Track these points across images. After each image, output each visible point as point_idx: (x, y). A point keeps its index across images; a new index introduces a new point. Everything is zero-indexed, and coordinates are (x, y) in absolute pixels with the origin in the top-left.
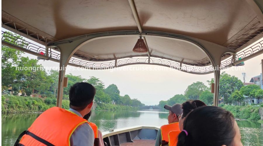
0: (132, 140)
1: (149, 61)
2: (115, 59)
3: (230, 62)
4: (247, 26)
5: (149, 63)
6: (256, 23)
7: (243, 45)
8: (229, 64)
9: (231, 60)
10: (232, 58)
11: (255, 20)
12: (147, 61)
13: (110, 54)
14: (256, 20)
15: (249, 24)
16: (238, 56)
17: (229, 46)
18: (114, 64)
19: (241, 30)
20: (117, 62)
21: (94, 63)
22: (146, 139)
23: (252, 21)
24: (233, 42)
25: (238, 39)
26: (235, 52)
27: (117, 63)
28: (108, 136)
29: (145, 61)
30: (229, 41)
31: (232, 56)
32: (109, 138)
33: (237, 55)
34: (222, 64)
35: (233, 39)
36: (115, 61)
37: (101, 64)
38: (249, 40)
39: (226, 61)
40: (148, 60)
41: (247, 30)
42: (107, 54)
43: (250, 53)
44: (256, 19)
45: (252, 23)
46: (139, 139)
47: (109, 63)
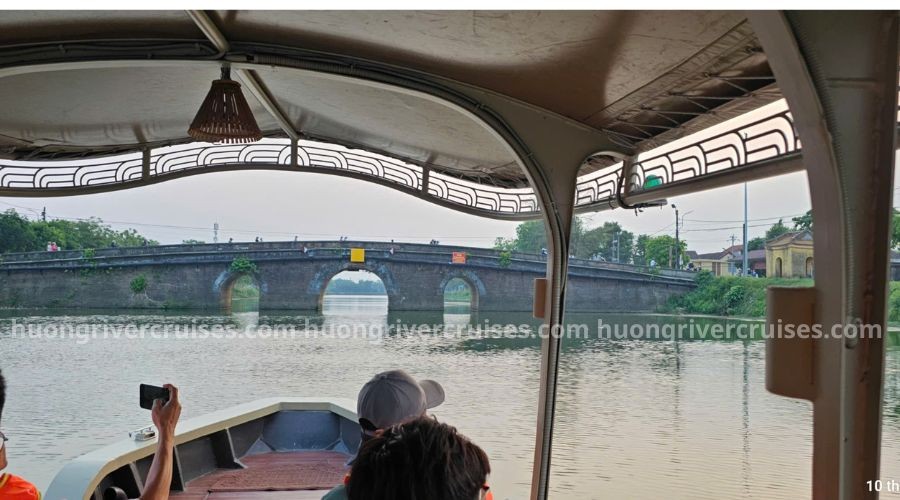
0: (238, 457)
1: (294, 155)
2: (144, 147)
3: (610, 186)
4: (695, 60)
5: (294, 167)
6: (734, 54)
7: (665, 130)
8: (608, 194)
9: (614, 177)
10: (620, 173)
11: (731, 40)
12: (285, 158)
13: (120, 126)
14: (736, 42)
15: (702, 55)
16: (644, 171)
17: (610, 129)
18: (140, 169)
19: (663, 72)
20: (152, 160)
21: (41, 168)
22: (297, 447)
23: (715, 42)
24: (625, 117)
25: (646, 106)
26: (633, 153)
27: (152, 167)
28: (131, 462)
29: (277, 154)
30: (612, 112)
31: (620, 165)
32: (133, 468)
33: (640, 164)
34: (580, 187)
35: (628, 104)
36: (140, 155)
37: (73, 171)
38: (694, 117)
39: (596, 180)
40: (289, 150)
41: (690, 76)
42: (104, 127)
43: (693, 169)
44: (736, 34)
45: (713, 52)
46: (269, 450)
47: (116, 166)
